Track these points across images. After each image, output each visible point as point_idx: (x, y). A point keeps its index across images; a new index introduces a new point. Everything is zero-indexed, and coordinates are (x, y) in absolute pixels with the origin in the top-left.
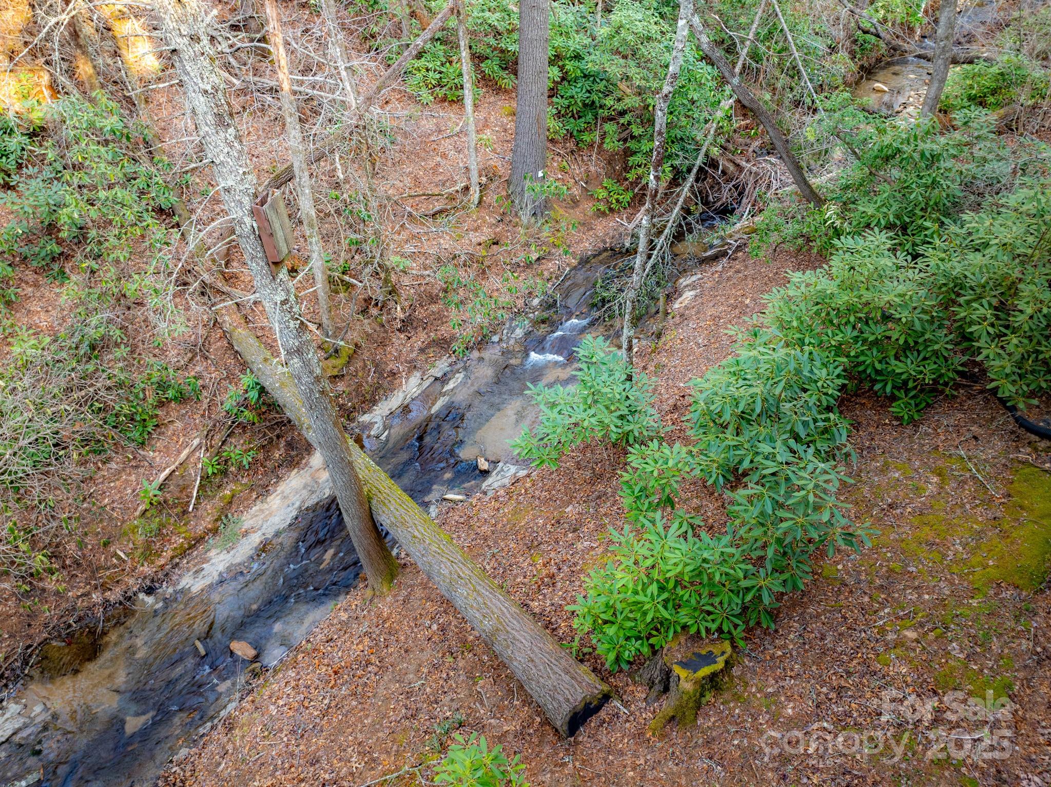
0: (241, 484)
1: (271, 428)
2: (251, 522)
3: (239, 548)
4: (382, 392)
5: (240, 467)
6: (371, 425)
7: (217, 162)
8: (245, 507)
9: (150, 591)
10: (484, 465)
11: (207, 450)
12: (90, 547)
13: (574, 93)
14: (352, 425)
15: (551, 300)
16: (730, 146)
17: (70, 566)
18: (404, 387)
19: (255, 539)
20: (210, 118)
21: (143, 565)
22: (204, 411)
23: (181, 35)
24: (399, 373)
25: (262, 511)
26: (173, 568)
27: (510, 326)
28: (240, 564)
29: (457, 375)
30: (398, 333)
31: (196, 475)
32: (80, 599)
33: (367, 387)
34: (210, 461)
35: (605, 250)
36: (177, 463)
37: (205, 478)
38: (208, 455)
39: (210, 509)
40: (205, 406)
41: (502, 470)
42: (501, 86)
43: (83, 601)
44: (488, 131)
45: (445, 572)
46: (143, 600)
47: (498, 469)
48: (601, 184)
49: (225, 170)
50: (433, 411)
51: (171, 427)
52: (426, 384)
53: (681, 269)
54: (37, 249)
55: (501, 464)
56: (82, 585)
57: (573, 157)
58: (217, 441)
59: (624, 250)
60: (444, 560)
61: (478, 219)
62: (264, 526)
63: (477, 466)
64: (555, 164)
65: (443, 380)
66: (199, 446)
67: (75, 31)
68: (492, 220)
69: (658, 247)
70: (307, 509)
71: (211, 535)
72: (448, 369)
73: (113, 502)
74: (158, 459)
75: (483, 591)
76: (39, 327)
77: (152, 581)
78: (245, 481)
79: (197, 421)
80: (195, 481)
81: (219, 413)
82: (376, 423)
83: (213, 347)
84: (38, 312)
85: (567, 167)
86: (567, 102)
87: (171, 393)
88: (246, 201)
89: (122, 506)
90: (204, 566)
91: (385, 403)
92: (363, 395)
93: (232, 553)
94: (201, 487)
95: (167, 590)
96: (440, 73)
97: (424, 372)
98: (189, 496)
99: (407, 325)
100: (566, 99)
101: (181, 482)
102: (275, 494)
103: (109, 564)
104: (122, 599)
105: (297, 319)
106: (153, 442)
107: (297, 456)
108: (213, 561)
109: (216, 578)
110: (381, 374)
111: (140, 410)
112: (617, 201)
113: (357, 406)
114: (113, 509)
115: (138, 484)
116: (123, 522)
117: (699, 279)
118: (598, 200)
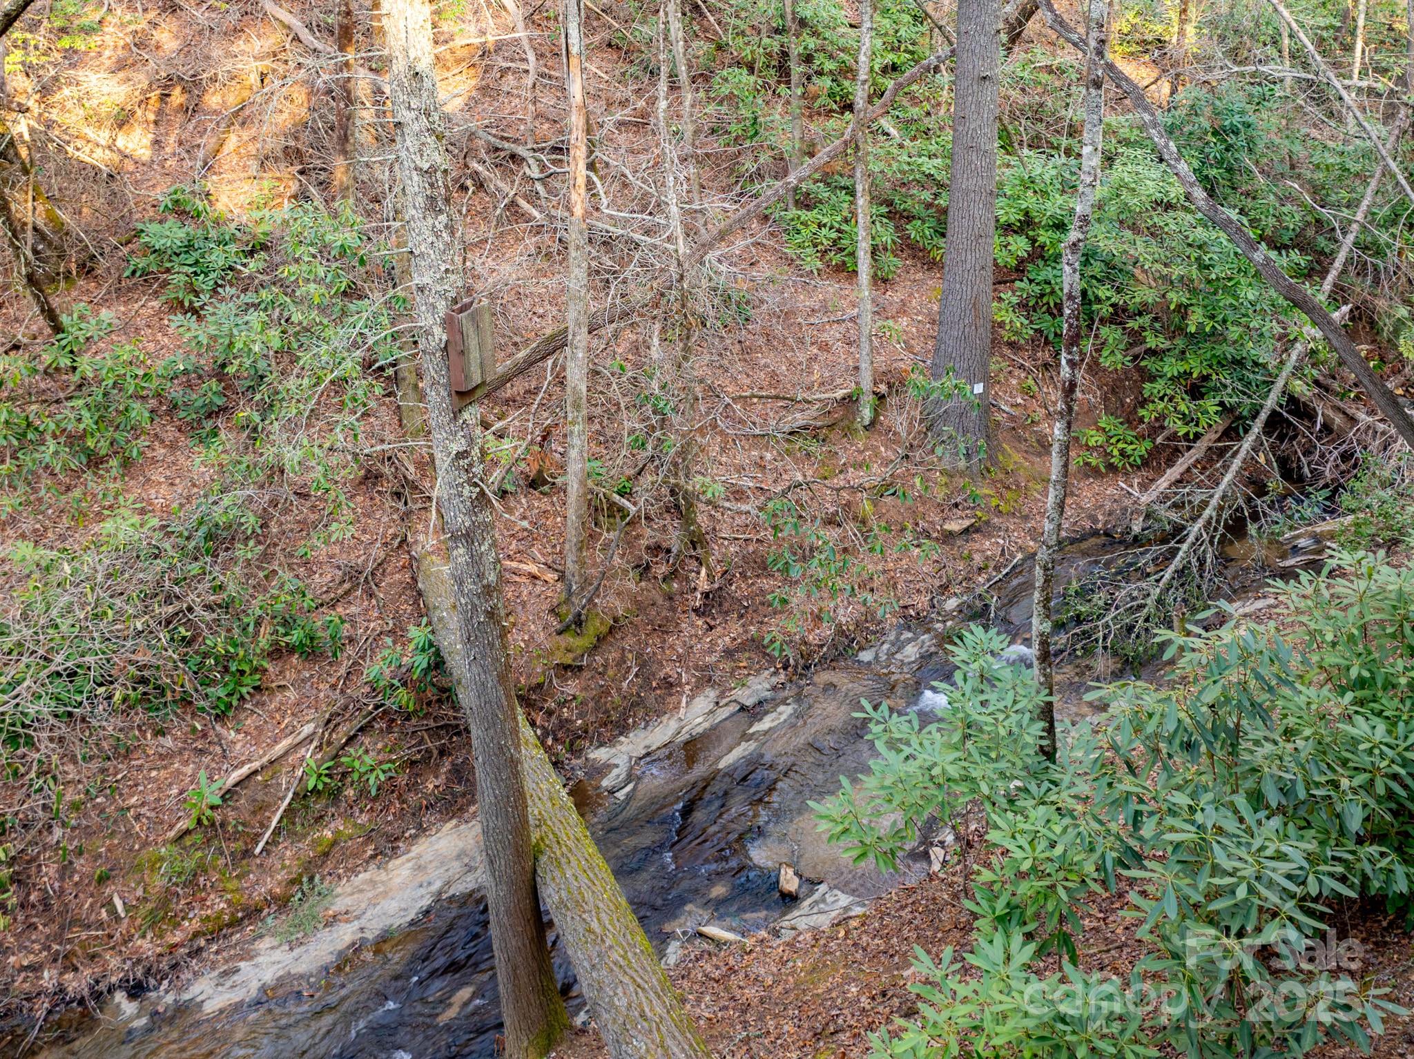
0: (355, 825)
1: (434, 733)
2: (348, 901)
3: (311, 947)
4: (641, 714)
5: (363, 793)
6: (609, 767)
7: (417, 252)
8: (347, 869)
9: (136, 990)
10: (789, 882)
11: (320, 747)
12: (76, 878)
13: (1050, 276)
14: (574, 762)
15: (979, 604)
16: (1336, 385)
17: (33, 906)
18: (682, 711)
19: (345, 935)
20: (420, 200)
21: (144, 937)
22: (339, 679)
23: (409, 108)
24: (680, 684)
25: (372, 883)
26: (189, 955)
27: (897, 639)
28: (301, 976)
29: (782, 708)
30: (693, 615)
31: (288, 789)
32: (23, 975)
33: (617, 699)
34: (319, 767)
35: (1095, 533)
36: (265, 760)
37: (302, 796)
38: (319, 756)
39: (290, 856)
40: (342, 671)
41: (823, 900)
42: (934, 259)
43: (24, 981)
44: (904, 321)
45: (621, 1002)
46: (118, 1005)
47: (816, 896)
48: (1096, 423)
49: (423, 263)
50: (722, 765)
51: (279, 697)
52: (723, 713)
53: (1237, 585)
54: (195, 396)
55: (822, 888)
56: (37, 947)
57: (1047, 374)
58: (340, 737)
59: (1130, 538)
60: (626, 980)
61: (866, 449)
62: (368, 914)
63: (778, 882)
64: (1014, 382)
65: (753, 712)
66: (309, 739)
67: (346, 135)
68: (889, 453)
69: (1191, 539)
70: (451, 899)
71: (274, 908)
72: (768, 694)
73: (143, 805)
74: (238, 746)
75: (675, 1050)
76: (151, 504)
77: (148, 972)
78: (363, 819)
79: (322, 695)
80: (282, 799)
81: (358, 690)
82: (617, 766)
83: (388, 579)
84: (160, 483)
85: (1035, 388)
86: (1037, 289)
87: (296, 636)
88: (442, 306)
89: (153, 815)
90: (242, 964)
91: (642, 734)
92: (607, 712)
93: (297, 951)
94: (289, 811)
95: (165, 997)
96: (839, 231)
97: (723, 692)
98: (263, 826)
99: (713, 603)
100: (1038, 284)
101: (259, 797)
102: (404, 858)
103: (93, 917)
104: (86, 992)
105: (476, 485)
106: (242, 716)
107: (464, 795)
108: (260, 959)
109: (254, 993)
110: (647, 680)
111: (241, 653)
112: (1122, 453)
113: (591, 729)
114: (137, 817)
115: (192, 782)
116: (145, 844)
117: (1270, 606)
118: (1088, 448)
